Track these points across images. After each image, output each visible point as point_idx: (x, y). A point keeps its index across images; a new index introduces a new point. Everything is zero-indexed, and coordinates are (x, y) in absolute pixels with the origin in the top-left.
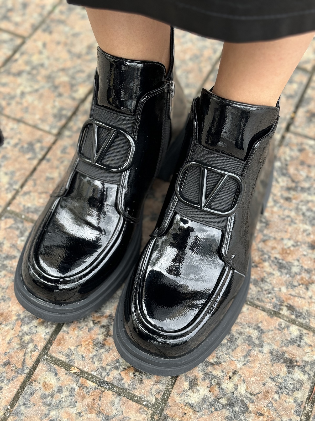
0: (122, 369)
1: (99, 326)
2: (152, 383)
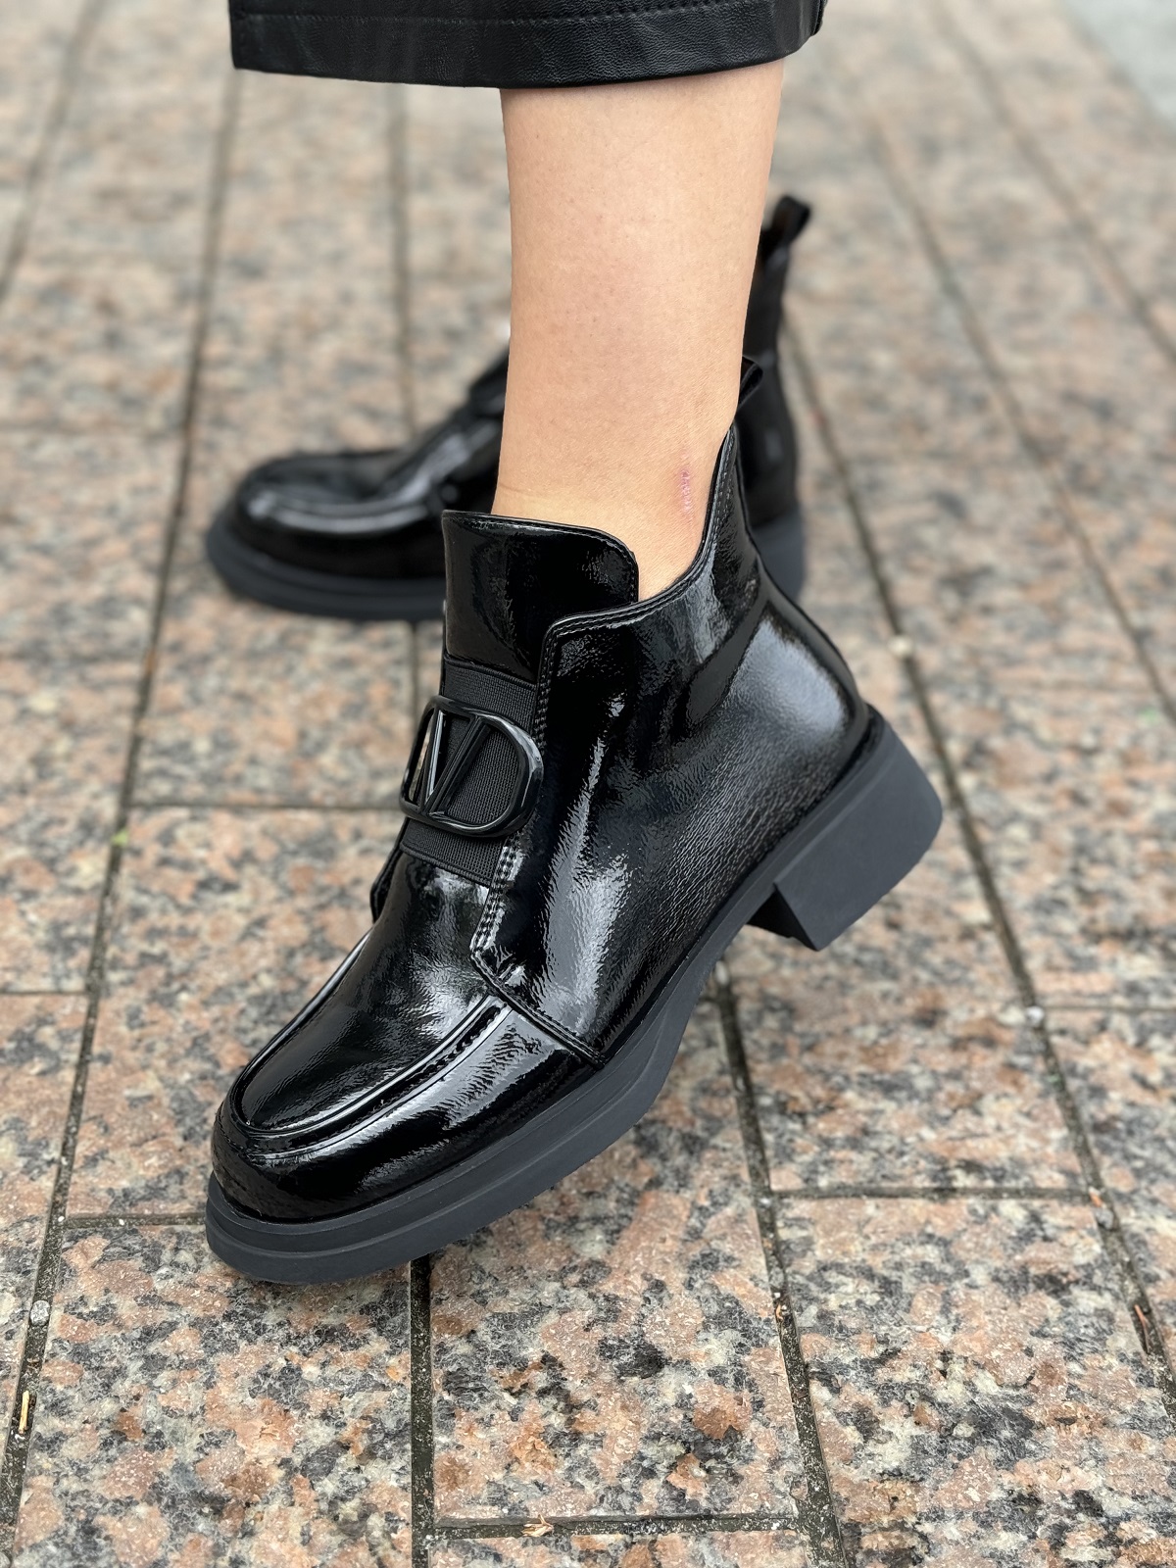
0: (665, 1470)
1: (534, 1395)
2: (764, 1468)
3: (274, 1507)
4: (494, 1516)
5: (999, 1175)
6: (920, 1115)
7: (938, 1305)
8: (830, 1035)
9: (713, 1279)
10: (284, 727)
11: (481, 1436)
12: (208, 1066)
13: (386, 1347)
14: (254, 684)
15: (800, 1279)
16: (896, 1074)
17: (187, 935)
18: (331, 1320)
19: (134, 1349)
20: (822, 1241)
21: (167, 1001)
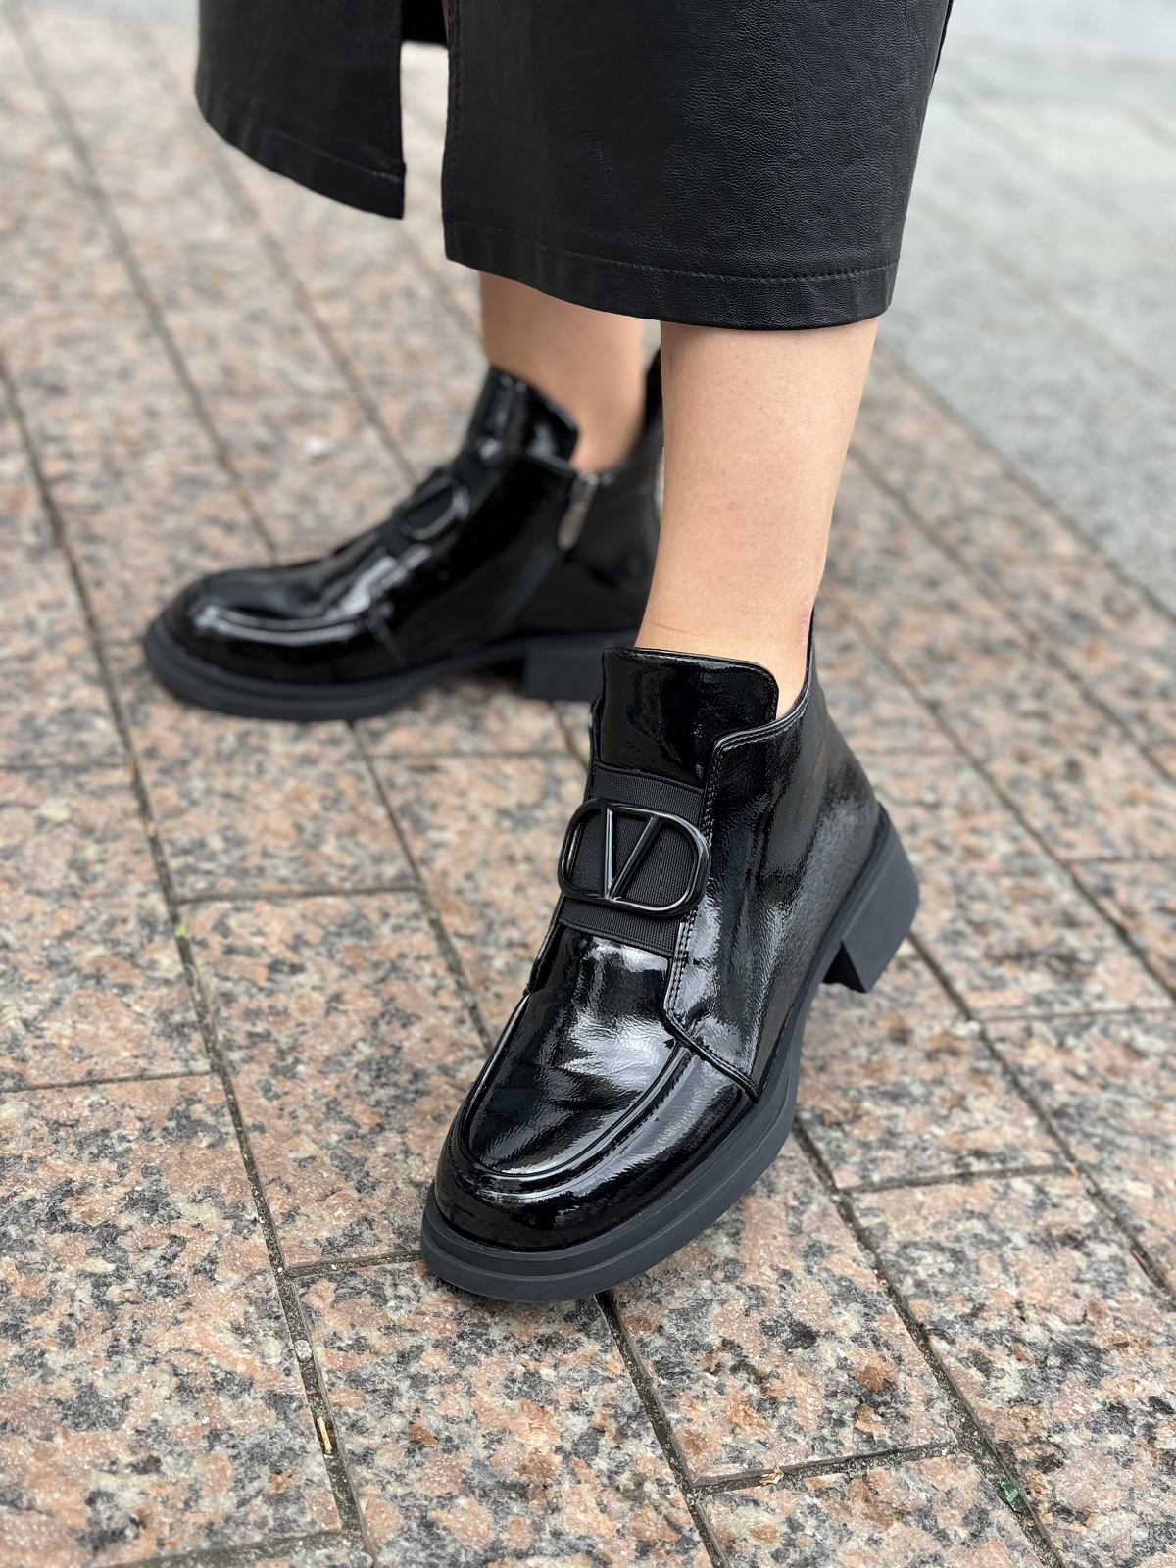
3: (566, 1486)
4: (737, 1472)
5: (1002, 1159)
6: (925, 1116)
7: (998, 1266)
8: (833, 1057)
9: (825, 1264)
10: (281, 823)
11: (702, 1409)
12: (348, 1127)
13: (598, 1347)
14: (236, 783)
15: (890, 1257)
16: (895, 1084)
17: (280, 1014)
18: (545, 1330)
19: (398, 1372)
20: (894, 1225)
21: (289, 1073)
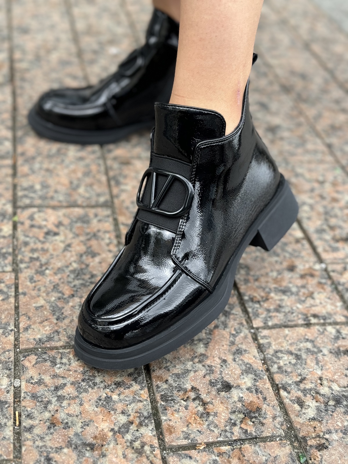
0: (239, 423)
1: (191, 400)
2: (271, 420)
3: (111, 446)
4: (186, 443)
5: (325, 318)
6: (295, 300)
7: (315, 362)
8: (262, 275)
9: (241, 357)
10: (65, 180)
11: (177, 416)
12: (60, 295)
13: (139, 387)
14: (52, 166)
15: (269, 356)
16: (286, 287)
17: (45, 251)
18: (118, 379)
19: (53, 394)
20: (274, 343)
21: (42, 273)
